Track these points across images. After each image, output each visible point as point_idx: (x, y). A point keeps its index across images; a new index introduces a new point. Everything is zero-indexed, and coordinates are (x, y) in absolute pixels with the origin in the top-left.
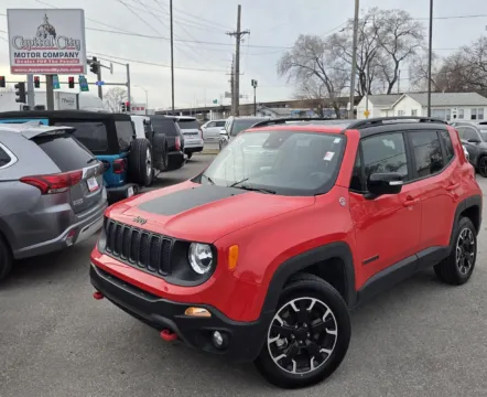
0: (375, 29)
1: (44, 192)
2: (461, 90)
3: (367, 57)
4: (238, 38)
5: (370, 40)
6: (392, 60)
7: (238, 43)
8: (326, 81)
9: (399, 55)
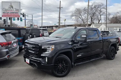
0: (95, 7)
1: (2, 46)
2: (117, 23)
3: (93, 14)
4: (60, 9)
5: (94, 10)
6: (99, 15)
7: (60, 10)
8: (83, 20)
9: (101, 14)
